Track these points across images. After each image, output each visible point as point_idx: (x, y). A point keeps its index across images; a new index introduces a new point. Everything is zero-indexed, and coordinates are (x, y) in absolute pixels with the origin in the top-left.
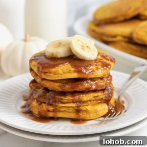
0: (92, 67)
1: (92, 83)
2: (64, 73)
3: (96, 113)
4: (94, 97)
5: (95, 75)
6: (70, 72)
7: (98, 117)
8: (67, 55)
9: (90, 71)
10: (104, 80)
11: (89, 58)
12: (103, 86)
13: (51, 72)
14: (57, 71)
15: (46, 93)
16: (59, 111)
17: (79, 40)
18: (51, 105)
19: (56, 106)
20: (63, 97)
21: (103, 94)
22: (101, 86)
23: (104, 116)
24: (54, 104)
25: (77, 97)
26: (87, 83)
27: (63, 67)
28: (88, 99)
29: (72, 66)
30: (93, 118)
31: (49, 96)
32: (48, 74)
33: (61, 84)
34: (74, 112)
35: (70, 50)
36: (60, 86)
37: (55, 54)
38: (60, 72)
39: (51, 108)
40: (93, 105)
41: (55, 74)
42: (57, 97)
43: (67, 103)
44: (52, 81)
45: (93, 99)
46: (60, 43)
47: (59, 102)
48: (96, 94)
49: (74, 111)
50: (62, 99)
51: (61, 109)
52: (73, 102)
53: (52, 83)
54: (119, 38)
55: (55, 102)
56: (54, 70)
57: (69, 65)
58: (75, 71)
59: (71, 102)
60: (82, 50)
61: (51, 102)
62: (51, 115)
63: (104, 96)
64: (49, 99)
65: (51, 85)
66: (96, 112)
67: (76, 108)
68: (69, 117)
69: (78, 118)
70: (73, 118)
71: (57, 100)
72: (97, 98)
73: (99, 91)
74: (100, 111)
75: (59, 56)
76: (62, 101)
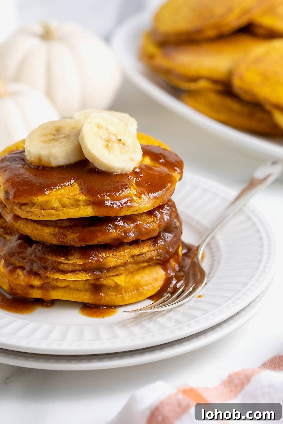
0: (126, 192)
1: (127, 226)
2: (64, 206)
3: (137, 289)
4: (133, 257)
5: (133, 209)
6: (76, 204)
7: (141, 298)
8: (73, 160)
9: (123, 202)
10: (155, 216)
11: (122, 169)
12: (154, 230)
13: (34, 204)
14: (47, 202)
15: (26, 248)
16: (55, 288)
17: (99, 127)
18: (36, 274)
19: (47, 277)
20: (61, 260)
21: (152, 248)
22: (149, 231)
23: (156, 297)
24: (41, 272)
25: (93, 259)
26: (116, 227)
27: (62, 191)
28: (119, 262)
29: (81, 189)
30: (130, 302)
31: (31, 255)
32: (27, 208)
33: (57, 230)
34: (86, 290)
35: (79, 149)
36: (55, 235)
37: (45, 159)
38: (55, 203)
39: (37, 282)
40: (132, 273)
41: (43, 208)
42: (49, 257)
43: (72, 272)
44: (36, 222)
45: (130, 260)
46: (58, 130)
47: (52, 269)
48: (136, 251)
49: (87, 286)
50: (61, 263)
51: (59, 284)
52: (85, 270)
53: (38, 227)
54: (203, 84)
55: (45, 268)
56: (40, 199)
57: (76, 185)
58: (88, 203)
59: (79, 271)
60: (106, 151)
61: (35, 268)
62: (36, 294)
63: (154, 254)
64: (32, 262)
65: (36, 233)
66: (137, 287)
67: (92, 282)
68: (77, 300)
69: (98, 303)
70: (85, 301)
71: (49, 264)
72: (140, 259)
73: (143, 241)
74: (146, 285)
75: (55, 163)
76: (61, 267)
